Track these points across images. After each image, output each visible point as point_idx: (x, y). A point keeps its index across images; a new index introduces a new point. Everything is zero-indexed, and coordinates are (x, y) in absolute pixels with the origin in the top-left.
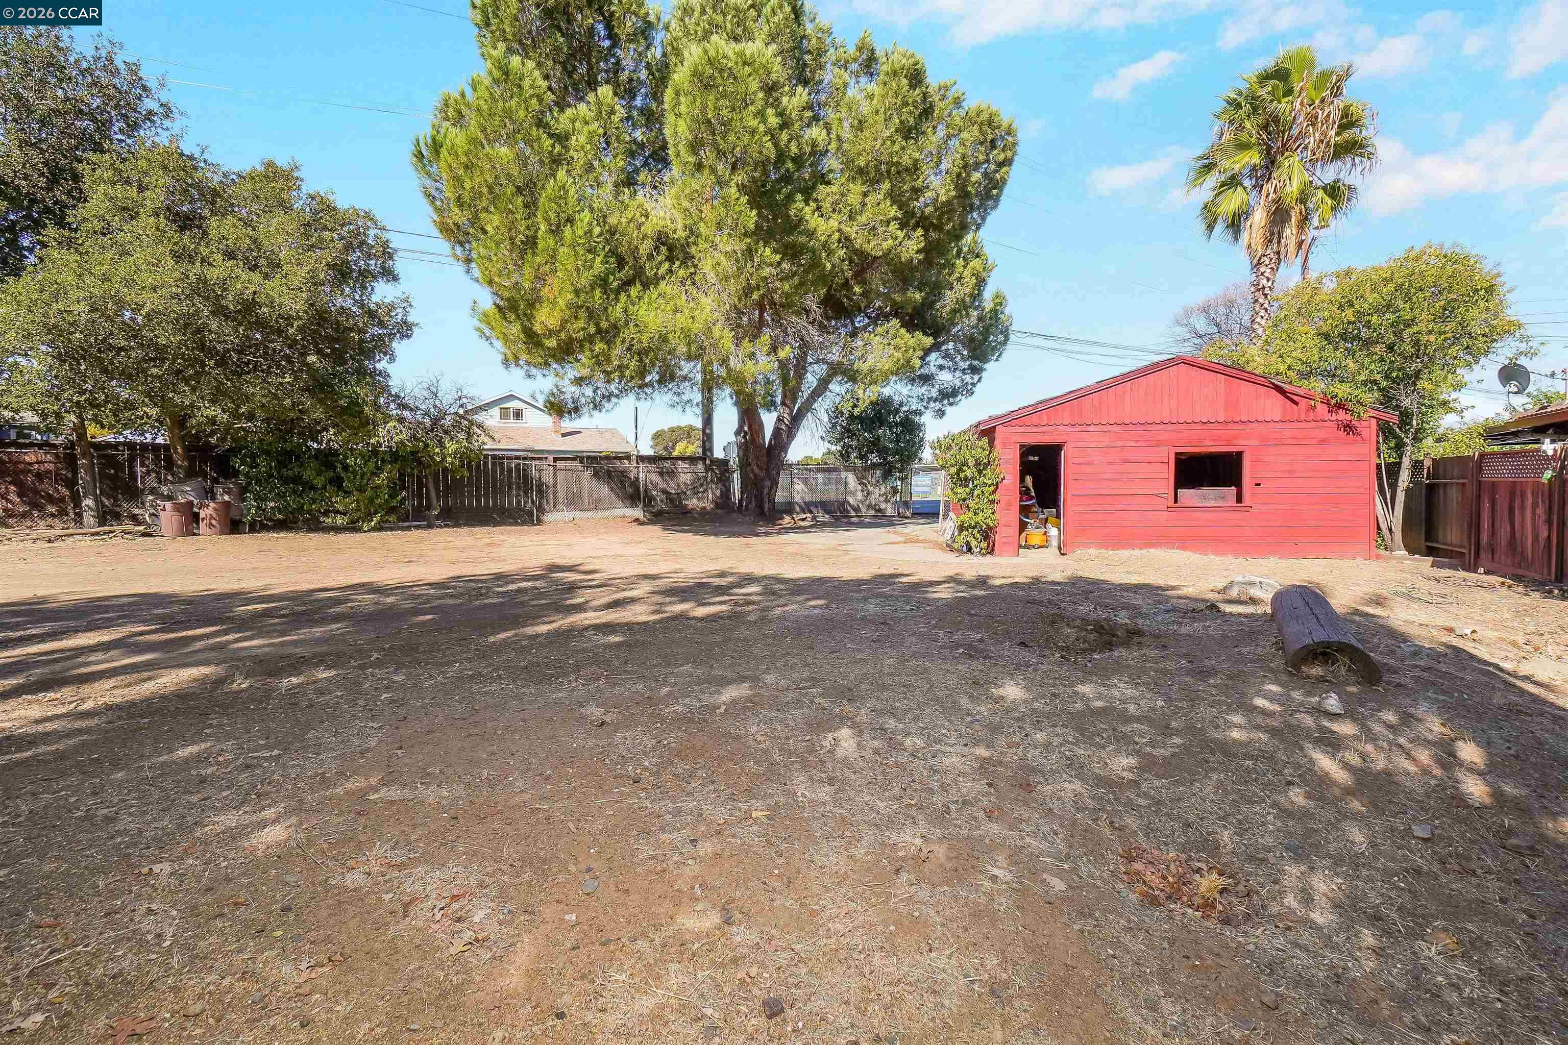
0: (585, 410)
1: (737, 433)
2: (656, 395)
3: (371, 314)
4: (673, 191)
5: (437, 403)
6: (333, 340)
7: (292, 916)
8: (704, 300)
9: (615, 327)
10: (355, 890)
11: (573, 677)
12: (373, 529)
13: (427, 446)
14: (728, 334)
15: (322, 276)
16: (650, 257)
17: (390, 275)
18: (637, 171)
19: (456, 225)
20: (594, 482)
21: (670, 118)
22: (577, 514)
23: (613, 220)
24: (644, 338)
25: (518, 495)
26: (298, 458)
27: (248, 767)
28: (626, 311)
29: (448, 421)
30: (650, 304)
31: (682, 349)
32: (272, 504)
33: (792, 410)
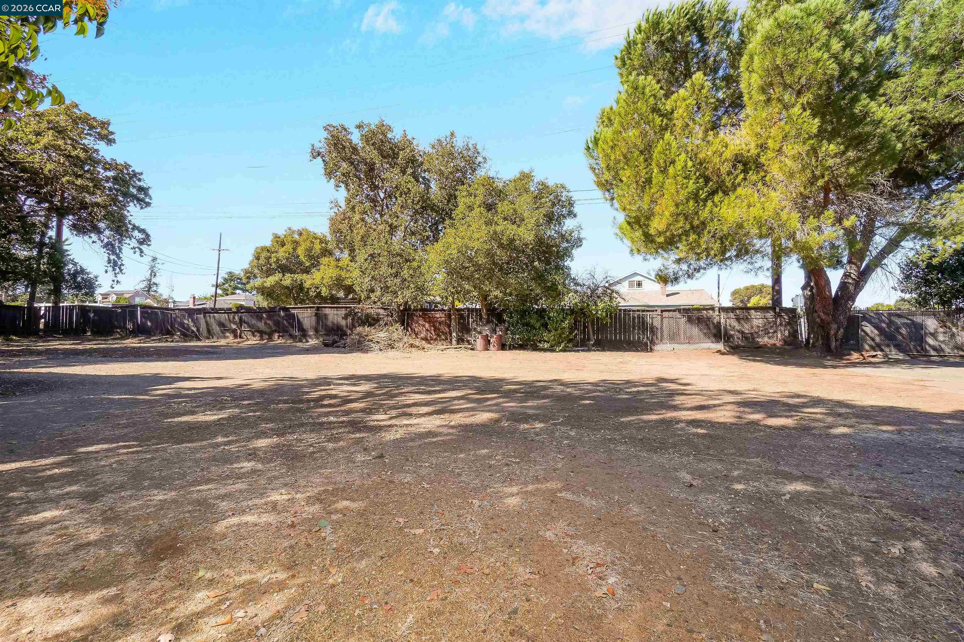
0: (681, 279)
1: (804, 288)
2: (735, 266)
3: (563, 236)
4: (747, 123)
5: (594, 281)
6: (545, 253)
7: (523, 544)
8: (773, 194)
9: (703, 223)
10: (550, 541)
11: (671, 451)
12: (561, 351)
13: (588, 305)
14: (795, 216)
15: (541, 221)
16: (729, 173)
17: (572, 214)
18: (720, 118)
19: (607, 181)
20: (688, 325)
21: (745, 76)
22: (676, 346)
23: (701, 156)
24: (725, 229)
25: (639, 334)
26: (529, 313)
27: (507, 464)
28: (711, 212)
29: (600, 290)
30: (729, 204)
31: (755, 231)
32: (518, 336)
33: (859, 267)
